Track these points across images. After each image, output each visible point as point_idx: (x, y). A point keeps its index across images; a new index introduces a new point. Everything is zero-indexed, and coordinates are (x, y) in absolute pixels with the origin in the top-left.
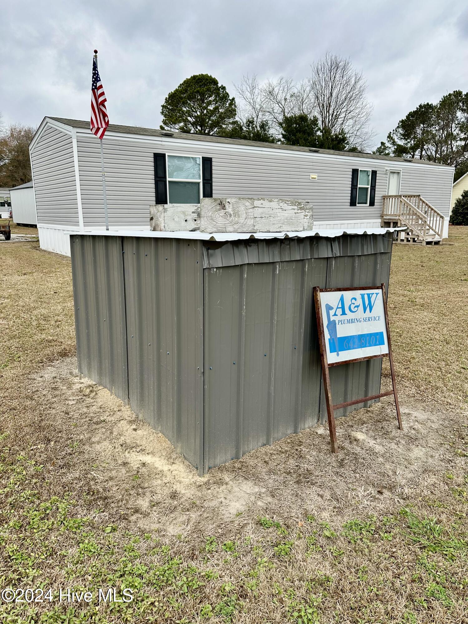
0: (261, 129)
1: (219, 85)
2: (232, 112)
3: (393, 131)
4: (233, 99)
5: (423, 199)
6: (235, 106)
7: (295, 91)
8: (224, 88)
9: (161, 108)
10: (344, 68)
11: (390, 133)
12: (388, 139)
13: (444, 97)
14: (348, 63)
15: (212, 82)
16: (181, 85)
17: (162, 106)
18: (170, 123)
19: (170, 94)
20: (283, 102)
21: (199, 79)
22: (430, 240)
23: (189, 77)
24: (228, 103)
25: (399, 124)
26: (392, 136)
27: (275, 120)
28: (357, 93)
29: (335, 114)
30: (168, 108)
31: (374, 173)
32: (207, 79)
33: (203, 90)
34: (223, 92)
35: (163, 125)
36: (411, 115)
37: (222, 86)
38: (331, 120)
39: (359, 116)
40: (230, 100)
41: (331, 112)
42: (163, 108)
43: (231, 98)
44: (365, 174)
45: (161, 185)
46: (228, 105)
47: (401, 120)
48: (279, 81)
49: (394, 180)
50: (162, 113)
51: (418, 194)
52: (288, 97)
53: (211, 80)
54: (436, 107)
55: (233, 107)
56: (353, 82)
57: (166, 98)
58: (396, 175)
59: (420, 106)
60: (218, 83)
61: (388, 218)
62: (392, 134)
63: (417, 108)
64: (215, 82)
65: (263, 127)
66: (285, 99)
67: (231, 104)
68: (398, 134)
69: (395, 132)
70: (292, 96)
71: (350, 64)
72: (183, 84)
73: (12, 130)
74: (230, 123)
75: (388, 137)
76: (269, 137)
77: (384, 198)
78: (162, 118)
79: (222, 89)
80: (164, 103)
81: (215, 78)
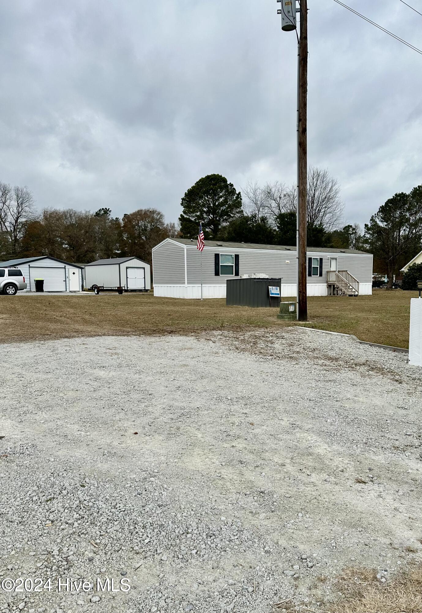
0: (261, 222)
1: (228, 183)
2: (238, 203)
3: (375, 214)
4: (240, 193)
5: (349, 273)
6: (241, 199)
7: (288, 191)
8: (232, 185)
9: (181, 200)
10: (324, 176)
11: (373, 216)
12: (371, 222)
13: (414, 188)
14: (327, 173)
15: (223, 181)
16: (197, 182)
17: (182, 199)
18: (189, 213)
19: (189, 190)
20: (278, 199)
21: (212, 178)
22: (350, 293)
23: (204, 177)
24: (235, 197)
25: (379, 209)
26: (374, 218)
27: (272, 213)
28: (334, 194)
29: (318, 209)
30: (186, 200)
31: (321, 259)
32: (218, 179)
33: (215, 187)
34: (231, 188)
35: (183, 214)
36: (389, 201)
37: (230, 183)
38: (315, 214)
39: (335, 212)
40: (237, 194)
41: (314, 208)
42: (183, 201)
43: (237, 193)
44: (316, 260)
45: (217, 267)
46: (235, 198)
47: (381, 206)
48: (275, 184)
49: (333, 262)
50: (182, 204)
51: (346, 270)
52: (282, 196)
53: (221, 179)
54: (409, 195)
55: (239, 200)
56: (330, 186)
57: (186, 193)
58: (334, 261)
59: (396, 195)
60: (227, 182)
61: (331, 282)
62: (374, 217)
63: (393, 196)
64: (225, 180)
65: (263, 221)
66: (280, 198)
67: (237, 198)
68: (380, 217)
69: (376, 215)
70: (285, 196)
71: (328, 174)
72: (199, 182)
73: (45, 212)
74: (237, 212)
75: (371, 220)
76: (268, 228)
77: (328, 272)
78: (182, 209)
79: (230, 186)
80: (184, 197)
81: (224, 177)
